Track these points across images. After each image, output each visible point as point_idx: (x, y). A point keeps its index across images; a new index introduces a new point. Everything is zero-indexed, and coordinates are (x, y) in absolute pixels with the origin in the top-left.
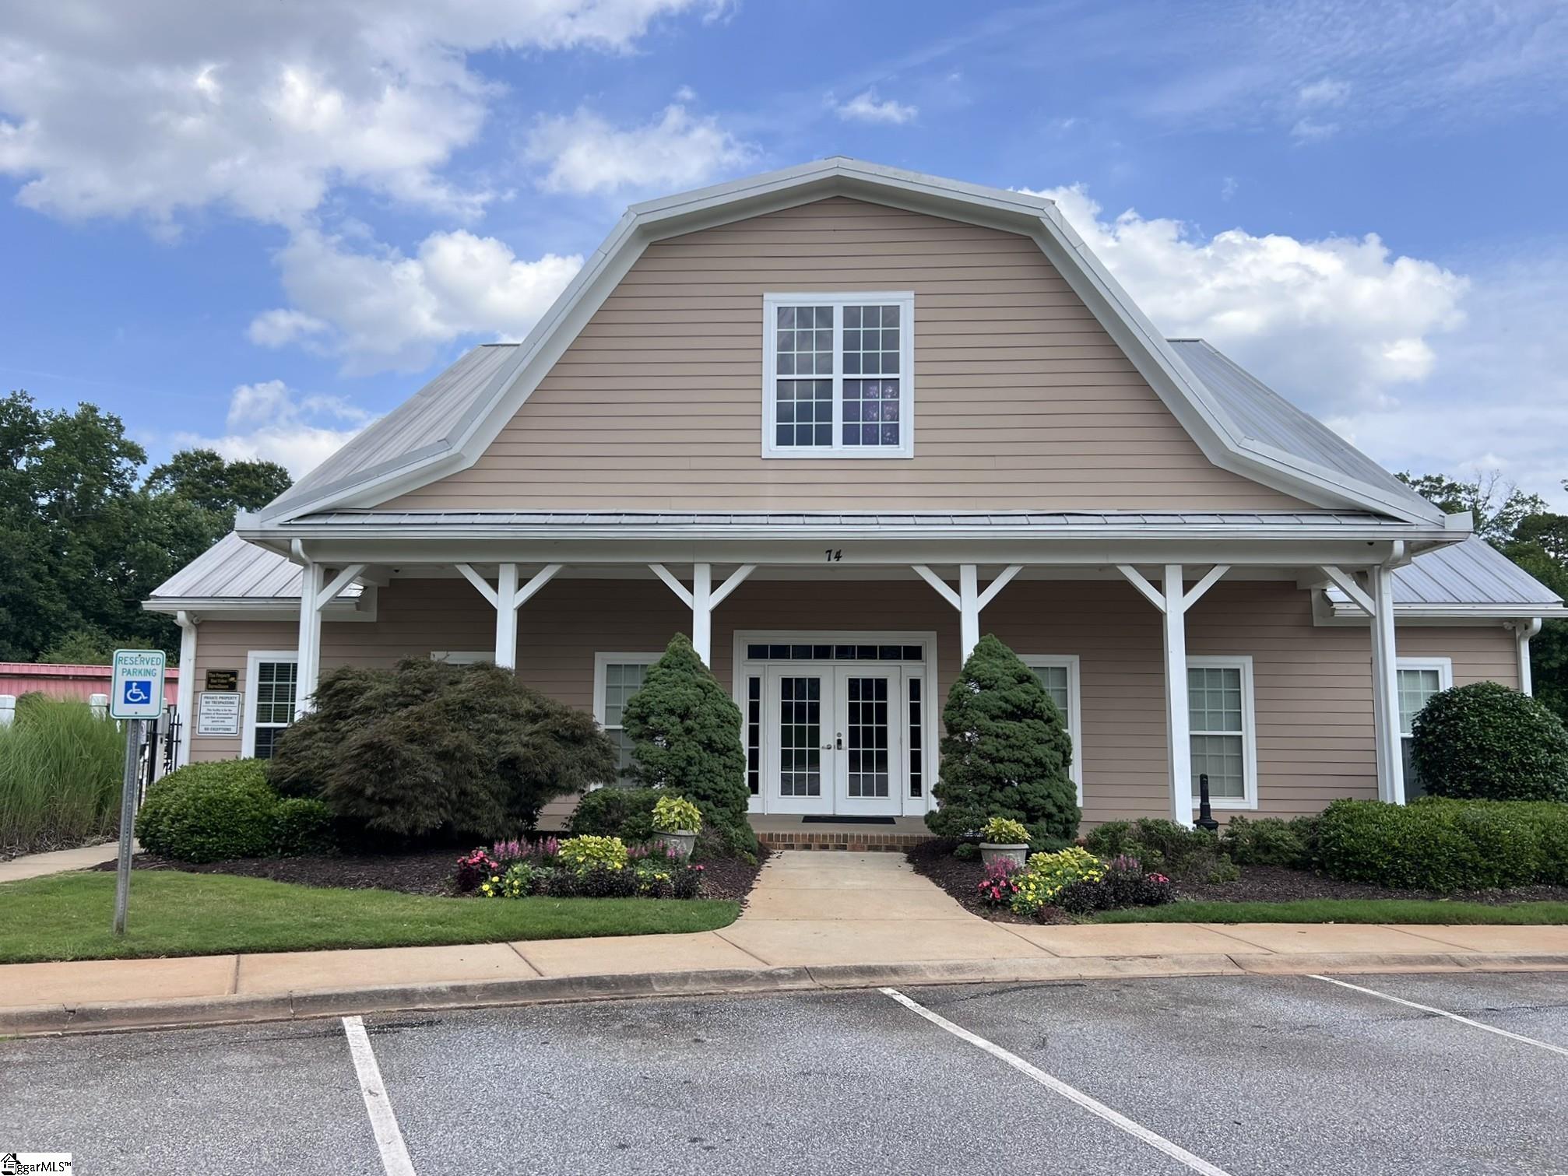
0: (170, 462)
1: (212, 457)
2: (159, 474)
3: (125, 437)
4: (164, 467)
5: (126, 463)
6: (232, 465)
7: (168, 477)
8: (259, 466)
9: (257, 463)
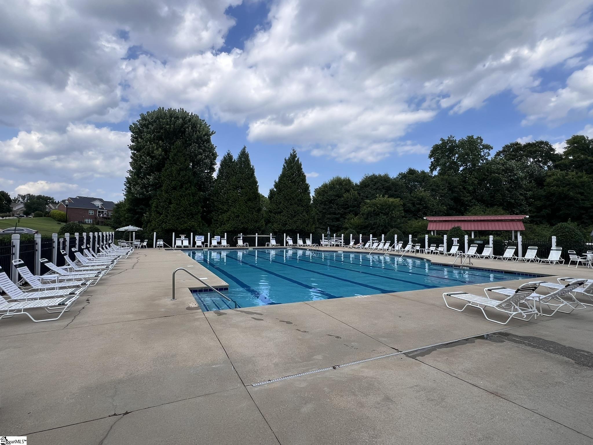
0: (501, 149)
1: (517, 144)
2: (498, 154)
3: (484, 143)
4: (500, 151)
5: (486, 151)
6: (524, 145)
7: (501, 155)
8: (536, 143)
9: (535, 142)
